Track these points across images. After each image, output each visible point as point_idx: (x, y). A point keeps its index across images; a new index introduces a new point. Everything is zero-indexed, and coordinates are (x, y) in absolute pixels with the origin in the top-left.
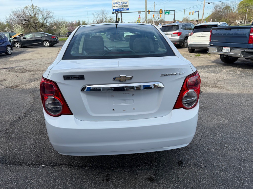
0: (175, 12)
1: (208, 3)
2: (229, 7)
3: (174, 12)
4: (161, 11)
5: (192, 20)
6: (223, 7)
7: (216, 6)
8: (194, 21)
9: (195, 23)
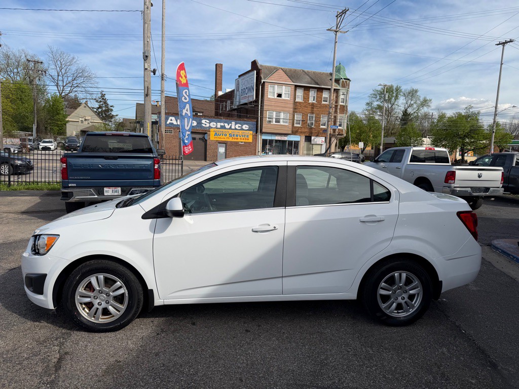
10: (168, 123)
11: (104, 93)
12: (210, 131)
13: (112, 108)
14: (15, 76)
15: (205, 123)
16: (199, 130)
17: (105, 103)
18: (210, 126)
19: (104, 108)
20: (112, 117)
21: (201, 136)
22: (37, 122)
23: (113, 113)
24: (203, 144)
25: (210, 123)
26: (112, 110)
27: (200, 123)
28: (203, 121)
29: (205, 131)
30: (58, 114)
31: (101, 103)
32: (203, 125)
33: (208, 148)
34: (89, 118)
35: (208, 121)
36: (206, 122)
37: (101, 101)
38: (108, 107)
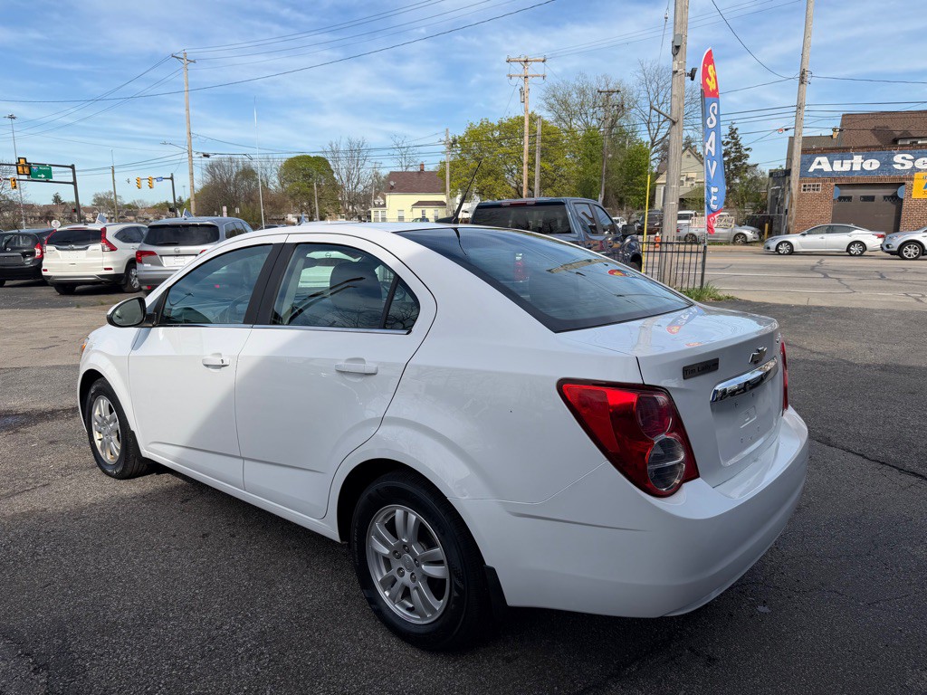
0: (77, 173)
1: (205, 156)
2: (253, 171)
3: (71, 174)
4: (23, 166)
5: (129, 206)
6: (235, 170)
7: (212, 166)
8: (137, 208)
9: (146, 215)
10: (811, 170)
11: (734, 127)
12: (912, 179)
13: (747, 152)
14: (589, 120)
15: (903, 161)
16: (886, 177)
17: (736, 144)
18: (914, 167)
19: (733, 155)
20: (747, 168)
21: (889, 192)
22: (605, 190)
23: (750, 161)
24: (893, 208)
25: (914, 161)
26: (747, 156)
27: (887, 164)
28: (898, 158)
29: (900, 179)
30: (640, 173)
31: (729, 146)
32: (897, 167)
33: (903, 218)
34: (694, 175)
35: (909, 156)
36: (903, 158)
37: (728, 143)
38: (740, 152)
